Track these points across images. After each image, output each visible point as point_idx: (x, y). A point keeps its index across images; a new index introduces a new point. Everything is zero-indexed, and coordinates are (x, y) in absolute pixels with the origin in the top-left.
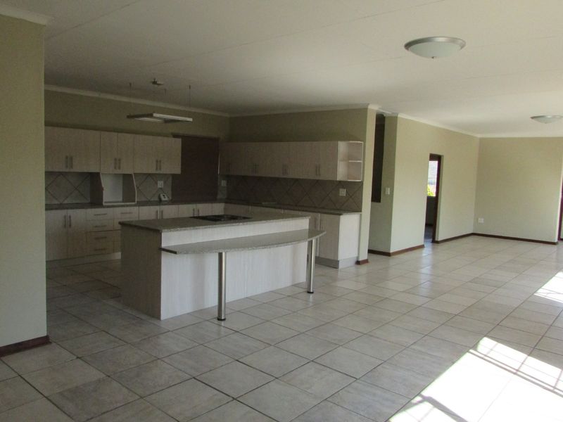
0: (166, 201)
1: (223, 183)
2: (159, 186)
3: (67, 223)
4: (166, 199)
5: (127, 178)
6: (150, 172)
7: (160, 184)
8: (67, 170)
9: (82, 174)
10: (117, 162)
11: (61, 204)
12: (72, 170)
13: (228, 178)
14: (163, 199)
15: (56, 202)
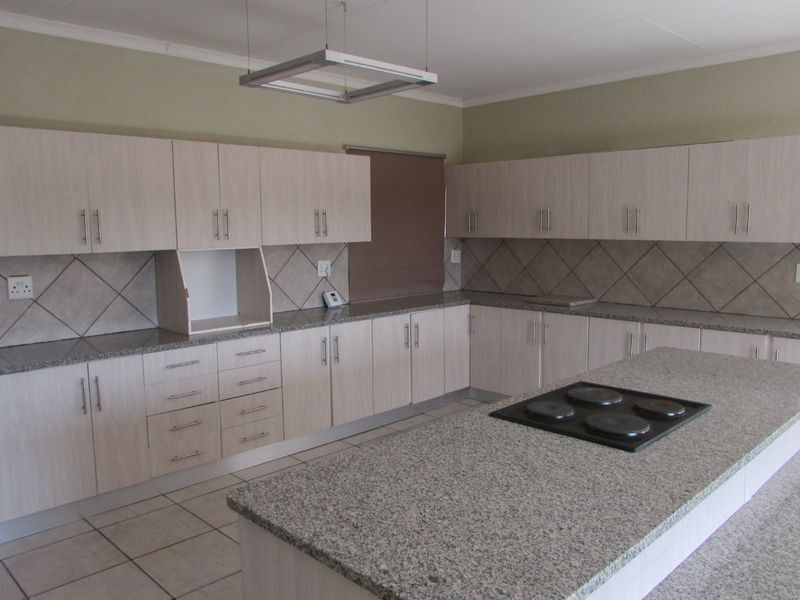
0: (338, 307)
1: (455, 256)
2: (322, 274)
3: (90, 400)
4: (340, 302)
5: (247, 260)
6: (301, 242)
7: (324, 267)
8: (85, 250)
9: (130, 257)
10: (222, 221)
11: (82, 338)
12: (99, 249)
13: (464, 243)
14: (332, 303)
15: (67, 334)
